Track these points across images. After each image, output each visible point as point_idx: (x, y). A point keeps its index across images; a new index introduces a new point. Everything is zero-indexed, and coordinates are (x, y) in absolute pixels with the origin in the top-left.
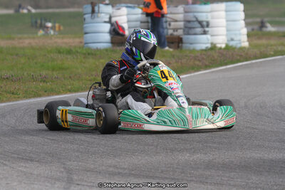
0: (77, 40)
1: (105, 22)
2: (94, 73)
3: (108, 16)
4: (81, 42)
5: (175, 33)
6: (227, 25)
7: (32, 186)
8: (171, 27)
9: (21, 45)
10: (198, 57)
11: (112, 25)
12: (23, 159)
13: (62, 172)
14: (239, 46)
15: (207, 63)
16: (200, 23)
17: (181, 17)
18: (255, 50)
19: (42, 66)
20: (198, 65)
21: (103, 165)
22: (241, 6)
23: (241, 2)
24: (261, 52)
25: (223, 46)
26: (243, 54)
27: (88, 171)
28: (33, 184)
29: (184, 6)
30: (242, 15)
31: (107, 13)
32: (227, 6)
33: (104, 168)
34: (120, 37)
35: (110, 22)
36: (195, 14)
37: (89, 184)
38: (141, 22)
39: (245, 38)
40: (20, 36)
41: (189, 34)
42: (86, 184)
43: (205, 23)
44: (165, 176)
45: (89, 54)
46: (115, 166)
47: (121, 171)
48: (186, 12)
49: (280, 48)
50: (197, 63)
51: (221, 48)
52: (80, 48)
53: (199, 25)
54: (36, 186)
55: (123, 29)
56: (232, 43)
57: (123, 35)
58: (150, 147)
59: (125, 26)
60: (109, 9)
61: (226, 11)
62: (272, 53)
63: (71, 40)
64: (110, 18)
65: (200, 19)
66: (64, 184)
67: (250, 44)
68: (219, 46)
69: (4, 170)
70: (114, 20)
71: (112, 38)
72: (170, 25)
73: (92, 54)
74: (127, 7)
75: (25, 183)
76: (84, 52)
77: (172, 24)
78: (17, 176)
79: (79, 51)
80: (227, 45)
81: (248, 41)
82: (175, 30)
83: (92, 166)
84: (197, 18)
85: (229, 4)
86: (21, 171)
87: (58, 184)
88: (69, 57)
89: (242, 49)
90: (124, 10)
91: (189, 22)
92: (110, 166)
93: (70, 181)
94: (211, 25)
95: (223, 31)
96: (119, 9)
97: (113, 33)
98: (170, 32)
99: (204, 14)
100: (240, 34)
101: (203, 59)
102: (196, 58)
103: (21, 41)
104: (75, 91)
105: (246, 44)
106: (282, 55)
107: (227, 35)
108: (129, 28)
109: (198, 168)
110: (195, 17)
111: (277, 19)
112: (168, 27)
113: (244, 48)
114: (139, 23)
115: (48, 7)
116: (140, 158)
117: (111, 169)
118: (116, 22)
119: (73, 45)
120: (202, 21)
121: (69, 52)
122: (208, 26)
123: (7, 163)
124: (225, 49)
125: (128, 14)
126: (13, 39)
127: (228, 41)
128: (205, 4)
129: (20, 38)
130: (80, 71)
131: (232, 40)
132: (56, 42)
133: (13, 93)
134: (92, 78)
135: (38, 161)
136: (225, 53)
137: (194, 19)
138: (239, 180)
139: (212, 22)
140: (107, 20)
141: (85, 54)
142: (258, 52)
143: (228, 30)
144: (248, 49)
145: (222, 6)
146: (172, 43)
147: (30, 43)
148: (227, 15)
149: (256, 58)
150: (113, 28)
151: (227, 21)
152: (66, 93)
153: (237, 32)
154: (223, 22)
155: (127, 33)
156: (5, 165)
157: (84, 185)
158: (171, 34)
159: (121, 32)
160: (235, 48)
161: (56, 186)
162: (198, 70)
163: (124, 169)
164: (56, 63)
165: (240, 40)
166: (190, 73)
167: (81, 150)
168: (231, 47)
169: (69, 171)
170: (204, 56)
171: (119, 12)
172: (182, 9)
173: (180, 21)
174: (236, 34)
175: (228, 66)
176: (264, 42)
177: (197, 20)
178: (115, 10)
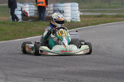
0: (7, 18)
1: (19, 10)
2: (15, 32)
3: (21, 8)
4: (9, 19)
5: (49, 16)
6: (71, 12)
8: (48, 13)
11: (22, 12)
14: (76, 21)
17: (52, 8)
18: (83, 23)
21: (20, 72)
22: (77, 4)
23: (77, 3)
24: (86, 24)
25: (70, 21)
26: (78, 25)
27: (14, 75)
29: (53, 4)
30: (78, 8)
32: (71, 4)
33: (21, 73)
34: (26, 17)
35: (21, 10)
36: (58, 7)
37: (15, 80)
38: (35, 11)
39: (79, 18)
42: (13, 80)
43: (62, 11)
45: (12, 24)
46: (25, 73)
48: (54, 7)
49: (93, 22)
51: (69, 22)
52: (8, 21)
55: (27, 13)
56: (73, 20)
58: (41, 65)
59: (28, 12)
60: (21, 5)
61: (71, 6)
62: (90, 24)
63: (5, 18)
64: (22, 9)
65: (60, 10)
66: (4, 80)
67: (81, 20)
68: (68, 21)
70: (23, 9)
71: (22, 17)
72: (47, 12)
73: (14, 24)
74: (29, 4)
76: (11, 23)
77: (48, 11)
79: (8, 22)
80: (71, 21)
81: (80, 19)
82: (49, 14)
83: (16, 73)
84: (58, 9)
85: (72, 3)
87: (2, 80)
89: (78, 22)
90: (28, 5)
91: (55, 11)
92: (24, 73)
93: (7, 79)
94: (64, 12)
95: (69, 15)
96: (25, 5)
97: (23, 15)
98: (47, 15)
99: (62, 8)
100: (77, 16)
104: (7, 40)
105: (79, 20)
106: (95, 25)
107: (71, 16)
108: (30, 13)
110: (58, 8)
111: (92, 10)
112: (46, 13)
113: (79, 22)
114: (34, 11)
116: (36, 69)
118: (24, 11)
119: (5, 20)
120: (61, 11)
121: (4, 23)
122: (63, 12)
124: (70, 22)
125: (29, 7)
127: (72, 19)
128: (62, 3)
130: (9, 31)
131: (74, 18)
134: (14, 34)
136: (70, 24)
137: (58, 10)
139: (65, 11)
140: (20, 9)
141: (11, 24)
142: (84, 24)
143: (71, 15)
144: (80, 23)
145: (70, 4)
146: (48, 20)
148: (71, 8)
149: (84, 26)
151: (71, 11)
152: (3, 41)
153: (76, 15)
154: (70, 11)
155: (29, 15)
157: (13, 81)
158: (48, 16)
159: (26, 15)
160: (75, 22)
163: (30, 74)
165: (77, 19)
167: (11, 65)
168: (73, 21)
169: (6, 75)
171: (25, 6)
172: (52, 5)
173: (52, 10)
174: (75, 16)
175: (72, 30)
176: (87, 19)
177: (59, 10)
178: (23, 6)
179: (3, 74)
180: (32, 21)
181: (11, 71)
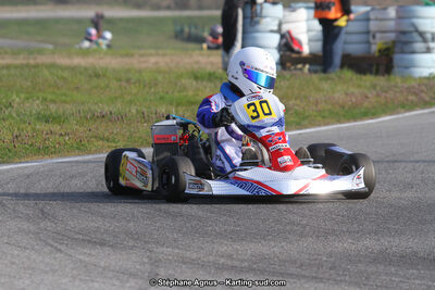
1: (272, 31)
3: (277, 22)
7: (91, 284)
8: (376, 41)
9: (143, 66)
10: (413, 87)
11: (282, 36)
12: (89, 241)
13: (144, 263)
15: (427, 99)
16: (422, 34)
17: (391, 25)
19: (162, 98)
20: (412, 102)
27: (185, 263)
28: (93, 281)
29: (397, 7)
31: (275, 18)
33: (211, 259)
34: (294, 55)
35: (279, 31)
36: (415, 21)
40: (142, 52)
41: (403, 52)
43: (429, 36)
44: (303, 273)
46: (230, 257)
47: (236, 263)
48: (400, 17)
50: (412, 98)
53: (420, 39)
54: (96, 285)
57: (299, 53)
64: (280, 25)
65: (422, 29)
66: (140, 282)
69: (55, 258)
70: (285, 28)
71: (281, 57)
72: (374, 37)
74: (307, 8)
75: (81, 280)
77: (378, 35)
78: (72, 269)
83: (194, 256)
84: (415, 27)
86: (81, 260)
87: (132, 283)
88: (210, 84)
90: (302, 13)
91: (404, 33)
96: (294, 10)
97: (284, 48)
98: (374, 49)
99: (428, 21)
101: (422, 91)
102: (410, 90)
103: (143, 59)
108: (310, 40)
109: (360, 261)
110: (413, 25)
112: (371, 40)
115: (200, 8)
117: (222, 260)
118: (289, 32)
120: (425, 33)
122: (433, 39)
123: (63, 248)
125: (308, 20)
126: (132, 55)
128: (427, 5)
129: (142, 56)
132: (197, 62)
133: (108, 140)
135: (111, 246)
137: (411, 29)
138: (417, 282)
140: (275, 28)
147: (156, 63)
150: (284, 41)
155: (306, 50)
156: (60, 250)
159: (296, 48)
161: (128, 285)
162: (411, 109)
163: (243, 261)
164: (185, 93)
166: (398, 113)
169: (155, 262)
170: (423, 88)
171: (293, 16)
172: (394, 12)
173: (391, 32)
177: (417, 31)
178: (287, 13)
179: (146, 260)
180: (316, 72)
181: (177, 251)
